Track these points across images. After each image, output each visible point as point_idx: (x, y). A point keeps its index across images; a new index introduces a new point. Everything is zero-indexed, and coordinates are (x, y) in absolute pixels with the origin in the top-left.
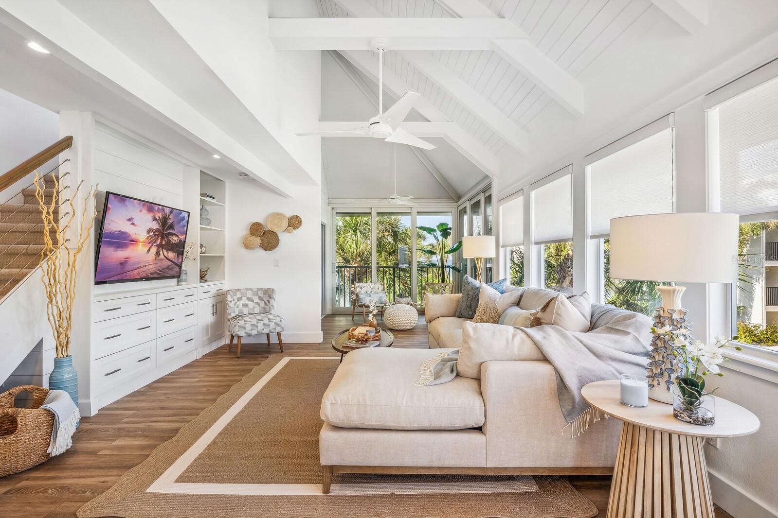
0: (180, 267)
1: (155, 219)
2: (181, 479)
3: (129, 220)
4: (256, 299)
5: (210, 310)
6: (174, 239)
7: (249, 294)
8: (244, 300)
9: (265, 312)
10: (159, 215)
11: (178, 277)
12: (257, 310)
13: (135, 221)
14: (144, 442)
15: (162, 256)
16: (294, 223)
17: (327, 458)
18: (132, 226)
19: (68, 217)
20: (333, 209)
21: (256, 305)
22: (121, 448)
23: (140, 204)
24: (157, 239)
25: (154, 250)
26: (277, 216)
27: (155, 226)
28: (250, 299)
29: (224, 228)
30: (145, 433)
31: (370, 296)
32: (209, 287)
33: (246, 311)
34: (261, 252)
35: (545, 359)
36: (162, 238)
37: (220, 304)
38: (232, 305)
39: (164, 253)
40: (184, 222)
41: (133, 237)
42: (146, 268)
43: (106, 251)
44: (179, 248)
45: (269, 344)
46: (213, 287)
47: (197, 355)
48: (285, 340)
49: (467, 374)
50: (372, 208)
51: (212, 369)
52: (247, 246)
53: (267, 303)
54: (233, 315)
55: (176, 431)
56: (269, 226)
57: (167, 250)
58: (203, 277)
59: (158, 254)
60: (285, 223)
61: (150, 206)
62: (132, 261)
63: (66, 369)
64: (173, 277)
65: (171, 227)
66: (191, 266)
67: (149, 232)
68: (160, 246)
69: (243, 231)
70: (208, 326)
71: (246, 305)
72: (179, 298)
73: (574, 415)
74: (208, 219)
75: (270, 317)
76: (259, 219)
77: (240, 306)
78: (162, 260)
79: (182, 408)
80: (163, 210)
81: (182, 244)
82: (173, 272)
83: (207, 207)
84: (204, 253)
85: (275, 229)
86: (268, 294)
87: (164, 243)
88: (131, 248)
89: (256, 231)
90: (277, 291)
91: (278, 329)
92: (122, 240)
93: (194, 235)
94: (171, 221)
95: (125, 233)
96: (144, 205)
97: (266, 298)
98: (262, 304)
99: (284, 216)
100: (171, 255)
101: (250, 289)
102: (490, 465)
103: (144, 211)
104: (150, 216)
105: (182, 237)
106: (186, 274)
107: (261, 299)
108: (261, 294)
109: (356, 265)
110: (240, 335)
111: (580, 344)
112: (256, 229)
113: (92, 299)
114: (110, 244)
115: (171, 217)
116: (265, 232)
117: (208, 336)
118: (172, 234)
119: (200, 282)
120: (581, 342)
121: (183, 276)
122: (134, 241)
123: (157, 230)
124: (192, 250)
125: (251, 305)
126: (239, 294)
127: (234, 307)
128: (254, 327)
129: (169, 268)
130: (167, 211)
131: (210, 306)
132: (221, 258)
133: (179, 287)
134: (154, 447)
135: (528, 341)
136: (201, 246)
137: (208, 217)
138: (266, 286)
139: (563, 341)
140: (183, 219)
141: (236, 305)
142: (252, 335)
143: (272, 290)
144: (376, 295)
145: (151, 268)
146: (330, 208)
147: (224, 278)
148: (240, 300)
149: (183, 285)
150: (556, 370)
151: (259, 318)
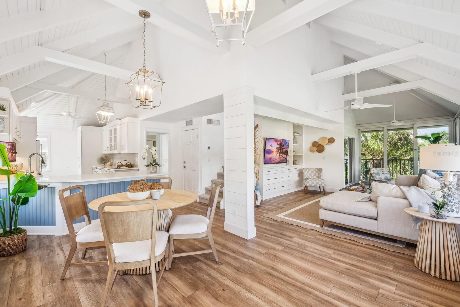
0: (287, 159)
1: (278, 144)
2: (284, 216)
3: (271, 145)
4: (315, 172)
5: (297, 175)
6: (285, 150)
7: (312, 170)
8: (310, 172)
9: (319, 177)
10: (279, 143)
11: (286, 162)
12: (315, 177)
13: (272, 146)
14: (276, 208)
15: (281, 156)
16: (331, 141)
17: (322, 217)
18: (272, 147)
19: (258, 146)
20: (359, 130)
21: (315, 175)
22: (270, 208)
23: (273, 140)
24: (279, 151)
25: (278, 154)
26: (324, 138)
27: (278, 146)
28: (312, 172)
29: (302, 144)
30: (276, 206)
31: (379, 175)
32: (297, 167)
33: (310, 177)
34: (317, 153)
35: (406, 198)
36: (281, 150)
37: (301, 173)
38: (305, 174)
39: (282, 155)
40: (287, 144)
41: (272, 150)
42: (276, 160)
43: (266, 155)
44: (286, 153)
45: (320, 191)
46: (298, 167)
47: (292, 191)
48: (326, 190)
49: (374, 200)
50: (384, 127)
51: (297, 195)
52: (312, 151)
53: (319, 174)
54: (305, 178)
55: (284, 207)
56: (320, 143)
57: (282, 154)
58: (294, 163)
59: (280, 155)
60: (327, 141)
61: (276, 140)
62: (273, 158)
63: (258, 186)
64: (285, 163)
65: (283, 146)
66: (290, 159)
67: (276, 148)
68: (280, 153)
69: (310, 145)
70: (296, 181)
71: (310, 174)
72: (286, 170)
73: (418, 220)
74: (296, 141)
75: (320, 179)
76: (316, 139)
77: (308, 174)
78: (281, 157)
79: (286, 203)
80: (280, 141)
81: (287, 152)
82: (284, 161)
83: (296, 137)
84: (295, 154)
85: (323, 144)
86: (320, 170)
87: (281, 152)
88: (272, 154)
89: (315, 145)
90: (323, 169)
91: (323, 185)
92: (270, 152)
93: (291, 148)
94: (283, 144)
95: (270, 150)
96: (274, 140)
97: (319, 172)
98: (317, 174)
99: (327, 138)
100: (284, 156)
101: (313, 168)
102: (379, 231)
103: (275, 142)
104: (276, 144)
105: (287, 149)
106: (288, 162)
107: (317, 172)
108: (317, 170)
109: (379, 158)
110: (307, 185)
111: (427, 195)
112: (315, 144)
113: (263, 168)
114: (267, 153)
115: (283, 143)
116: (318, 145)
117: (296, 184)
118: (284, 148)
119: (293, 165)
120: (427, 194)
121: (287, 162)
122: (272, 152)
123: (279, 148)
124: (291, 153)
125: (313, 175)
126: (308, 170)
127: (306, 175)
128: (313, 183)
129: (284, 160)
130: (281, 141)
131: (297, 174)
132: (302, 156)
133: (286, 166)
134: (278, 209)
135: (400, 191)
136: (294, 151)
137: (297, 140)
138: (319, 167)
139: (418, 193)
140: (287, 143)
141: (307, 174)
142: (312, 186)
143: (321, 169)
144: (383, 175)
145: (278, 160)
146: (357, 130)
147: (303, 164)
148: (308, 172)
149: (288, 166)
150: (409, 202)
151: (315, 179)
